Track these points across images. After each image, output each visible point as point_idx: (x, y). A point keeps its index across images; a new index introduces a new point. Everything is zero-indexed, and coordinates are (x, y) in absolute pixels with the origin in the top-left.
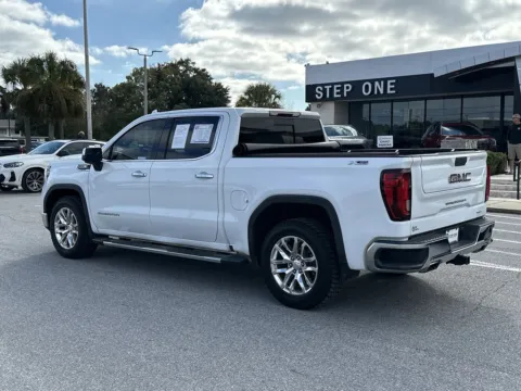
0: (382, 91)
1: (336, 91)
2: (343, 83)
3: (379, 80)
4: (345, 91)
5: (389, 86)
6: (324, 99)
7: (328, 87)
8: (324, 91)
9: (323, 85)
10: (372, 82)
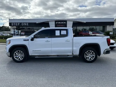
0: (26, 25)
1: (16, 24)
2: (18, 23)
3: (25, 23)
4: (18, 24)
5: (27, 24)
6: (14, 25)
7: (14, 23)
8: (14, 24)
9: (13, 23)
10: (24, 23)
